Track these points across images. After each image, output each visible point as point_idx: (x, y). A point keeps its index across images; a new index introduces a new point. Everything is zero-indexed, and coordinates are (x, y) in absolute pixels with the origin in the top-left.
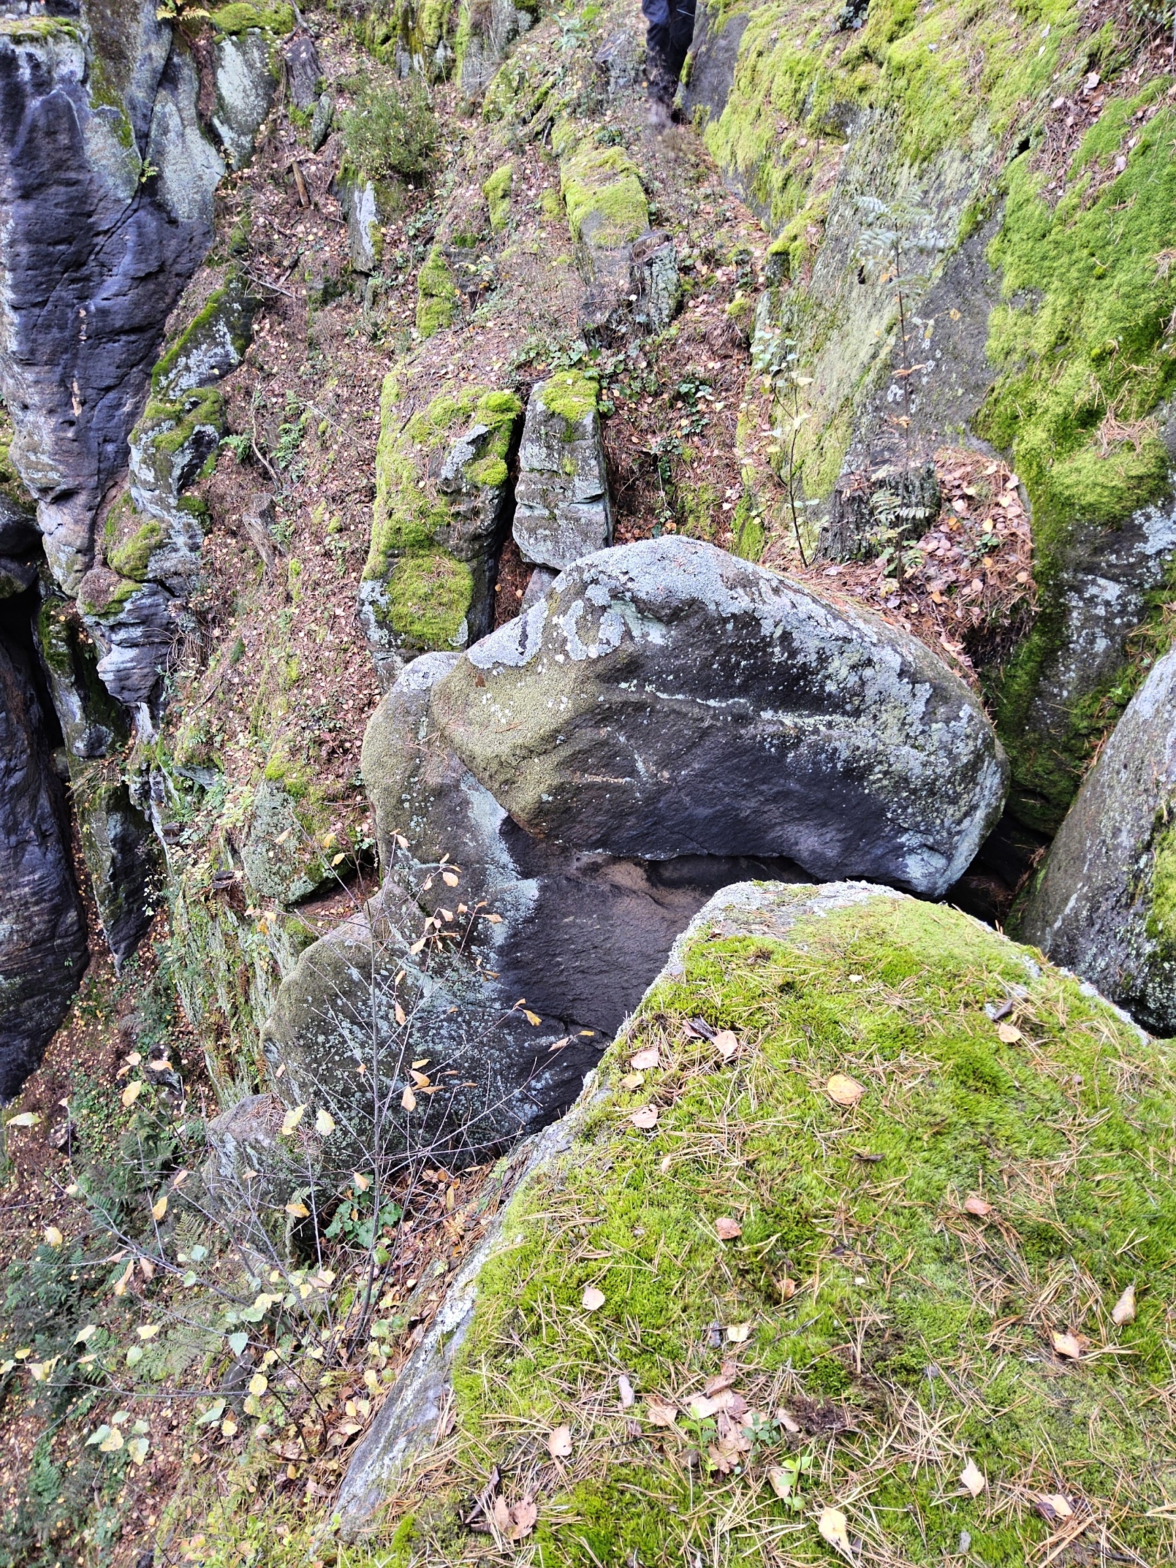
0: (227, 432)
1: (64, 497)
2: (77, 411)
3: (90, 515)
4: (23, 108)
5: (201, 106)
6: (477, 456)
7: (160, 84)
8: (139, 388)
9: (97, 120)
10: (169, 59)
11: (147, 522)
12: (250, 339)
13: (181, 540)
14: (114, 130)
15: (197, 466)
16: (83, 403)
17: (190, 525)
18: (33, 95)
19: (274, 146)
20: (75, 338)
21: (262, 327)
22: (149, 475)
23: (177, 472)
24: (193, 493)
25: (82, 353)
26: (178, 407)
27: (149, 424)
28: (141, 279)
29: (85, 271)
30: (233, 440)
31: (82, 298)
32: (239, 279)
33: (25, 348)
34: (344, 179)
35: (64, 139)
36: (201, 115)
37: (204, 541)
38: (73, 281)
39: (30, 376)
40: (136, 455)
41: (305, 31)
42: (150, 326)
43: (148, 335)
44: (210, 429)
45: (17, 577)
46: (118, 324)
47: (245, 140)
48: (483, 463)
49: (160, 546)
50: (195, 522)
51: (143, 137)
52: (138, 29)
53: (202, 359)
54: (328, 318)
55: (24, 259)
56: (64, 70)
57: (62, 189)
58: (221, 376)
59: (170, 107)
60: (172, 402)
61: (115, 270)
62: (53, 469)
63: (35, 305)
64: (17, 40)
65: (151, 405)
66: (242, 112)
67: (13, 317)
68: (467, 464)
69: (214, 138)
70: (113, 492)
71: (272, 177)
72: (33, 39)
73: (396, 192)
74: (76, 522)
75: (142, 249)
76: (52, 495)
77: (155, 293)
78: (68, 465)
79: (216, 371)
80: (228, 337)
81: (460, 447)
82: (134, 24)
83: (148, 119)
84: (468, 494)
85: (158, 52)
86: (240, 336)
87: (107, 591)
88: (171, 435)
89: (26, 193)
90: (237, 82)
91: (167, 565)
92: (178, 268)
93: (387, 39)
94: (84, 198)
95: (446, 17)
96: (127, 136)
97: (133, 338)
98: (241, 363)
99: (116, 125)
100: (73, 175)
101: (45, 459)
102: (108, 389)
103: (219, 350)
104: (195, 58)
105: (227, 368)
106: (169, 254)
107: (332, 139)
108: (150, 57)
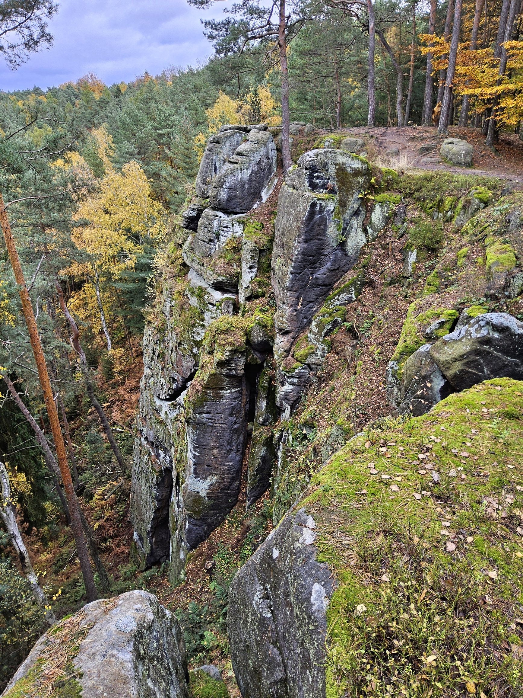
0: (345, 321)
1: (285, 333)
2: (299, 307)
3: (292, 340)
4: (314, 217)
5: (364, 222)
6: (439, 328)
7: (354, 215)
8: (320, 304)
9: (333, 223)
10: (359, 208)
11: (310, 345)
12: (361, 294)
13: (319, 353)
14: (337, 226)
15: (332, 330)
16: (301, 305)
17: (324, 348)
18: (318, 214)
19: (385, 236)
20: (306, 285)
21: (366, 290)
22: (316, 330)
23: (325, 331)
24: (328, 339)
25: (307, 290)
26: (331, 310)
27: (321, 314)
28: (332, 270)
29: (315, 265)
30: (346, 324)
31: (312, 273)
32: (362, 274)
33: (290, 285)
34: (406, 248)
35: (322, 227)
36: (363, 225)
37: (327, 355)
38: (311, 268)
39: (289, 294)
40: (314, 323)
41: (404, 203)
42: (330, 285)
43: (328, 288)
44: (339, 319)
45: (259, 358)
46: (320, 283)
47: (375, 234)
48: (442, 330)
49: (313, 353)
50: (326, 348)
51: (345, 229)
52: (352, 199)
53: (343, 298)
54: (390, 290)
55: (299, 260)
56: (328, 208)
57: (317, 241)
58: (348, 304)
59: (355, 221)
60: (330, 309)
61: (324, 267)
62: (286, 323)
63: (297, 273)
64: (318, 199)
65: (323, 309)
66: (377, 225)
67: (290, 276)
68: (435, 329)
69: (366, 232)
70: (302, 334)
71: (381, 245)
72: (323, 200)
73: (424, 254)
74: (287, 341)
75: (335, 261)
76: (283, 331)
77: (334, 275)
78: (291, 323)
79: (347, 302)
80: (354, 292)
81: (434, 324)
83: (347, 224)
84: (434, 339)
85: (356, 206)
86: (358, 292)
87: (291, 364)
88: (326, 318)
89: (306, 241)
90: (377, 216)
91: (313, 360)
92: (343, 269)
93: (431, 208)
94: (322, 245)
95: (454, 203)
96: (340, 228)
97: (323, 288)
98: (356, 300)
99: (338, 225)
100: (321, 237)
101: (285, 320)
102: (311, 302)
103: (350, 295)
104: (367, 209)
105: (350, 301)
106: (342, 264)
107: (404, 237)
108: (353, 207)
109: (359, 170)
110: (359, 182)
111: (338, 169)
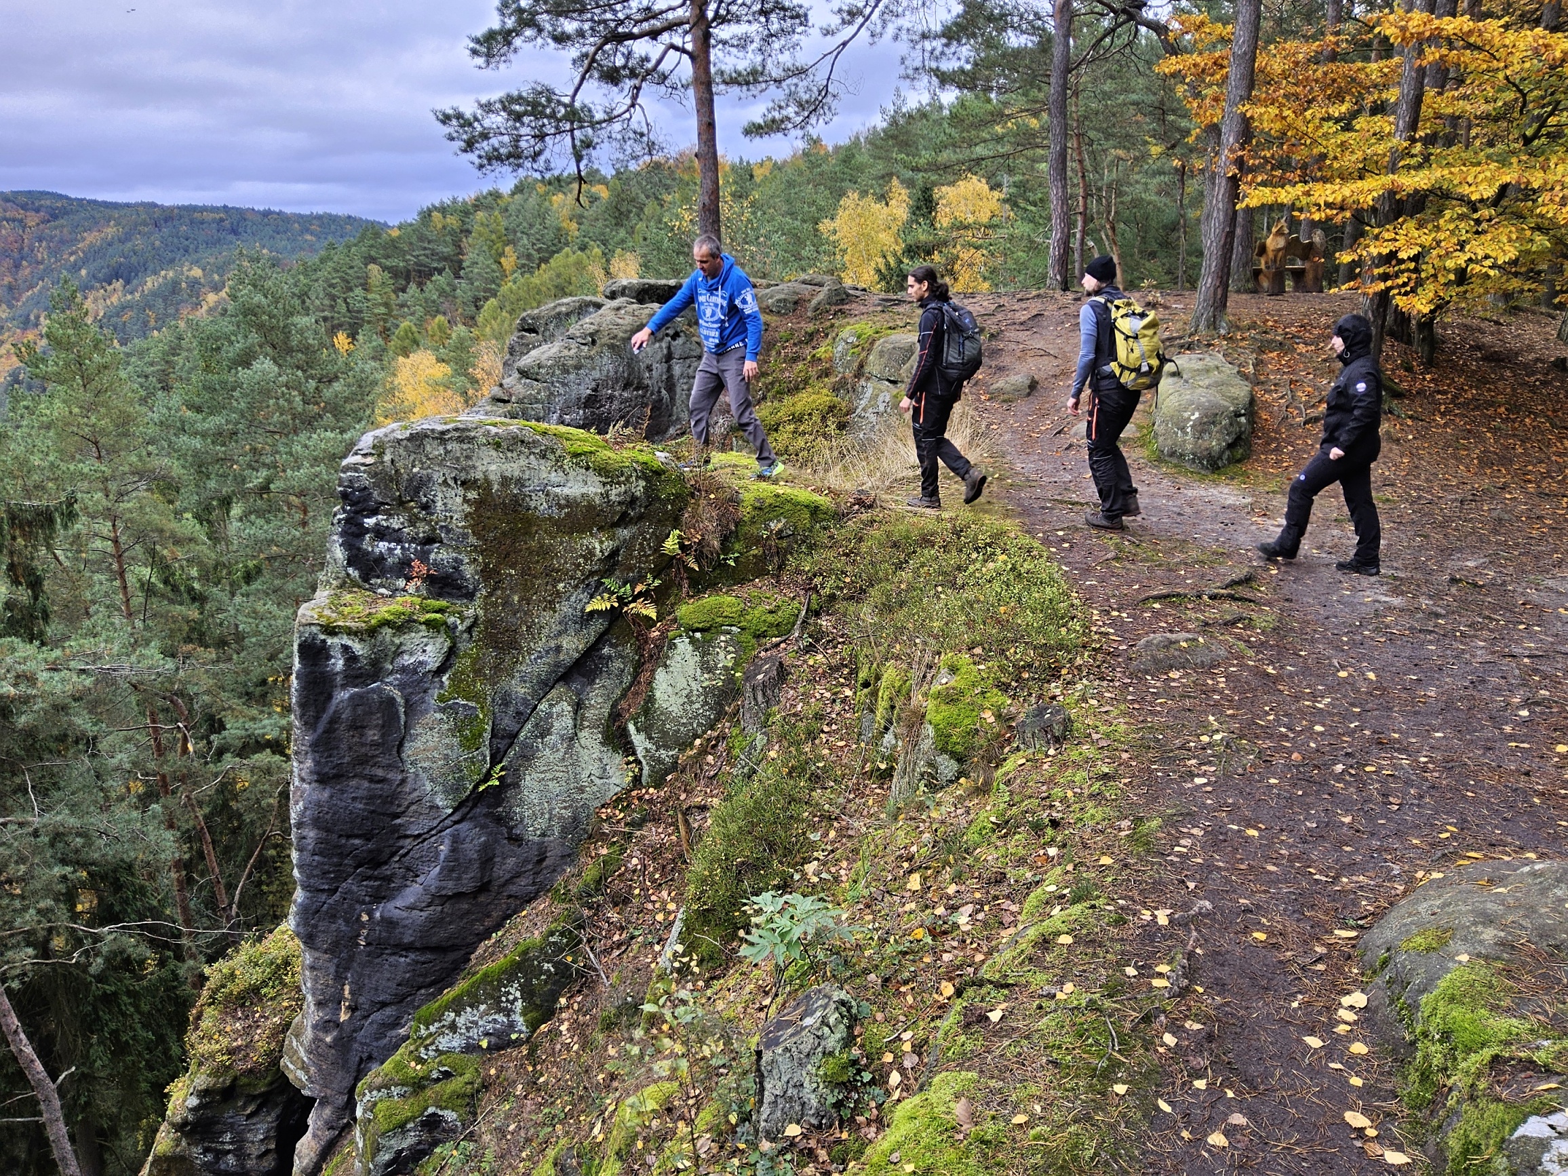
2: (344, 1017)
5: (620, 706)
7: (560, 679)
9: (438, 716)
10: (591, 650)
12: (548, 1015)
14: (459, 729)
15: (421, 1153)
16: (351, 1010)
18: (344, 687)
20: (355, 939)
21: (571, 1006)
23: (385, 1157)
25: (360, 958)
26: (424, 1071)
28: (447, 898)
29: (386, 870)
31: (371, 900)
33: (301, 930)
35: (373, 735)
36: (612, 717)
38: (368, 878)
40: (359, 1109)
44: (448, 1116)
46: (407, 939)
47: (665, 756)
51: (505, 738)
52: (550, 619)
53: (476, 1021)
57: (366, 784)
58: (493, 1051)
59: (567, 705)
60: (421, 1061)
61: (421, 878)
62: (304, 1068)
63: (322, 891)
64: (330, 631)
65: (397, 1056)
66: (674, 720)
67: (299, 896)
69: (621, 745)
72: (355, 631)
77: (466, 913)
78: (320, 1070)
79: (491, 1041)
80: (519, 1004)
82: (547, 614)
83: (521, 718)
85: (572, 645)
86: (537, 1007)
88: (398, 1104)
89: (325, 778)
90: (681, 685)
92: (513, 889)
93: (866, 684)
94: (393, 797)
95: (900, 701)
96: (477, 736)
97: (429, 956)
98: (527, 1041)
99: (465, 723)
100: (380, 773)
101: (302, 1052)
102: (384, 1005)
103: (501, 1018)
104: (639, 650)
105: (501, 1042)
106: (498, 875)
108: (558, 649)
109: (591, 507)
110: (591, 553)
111: (479, 504)
